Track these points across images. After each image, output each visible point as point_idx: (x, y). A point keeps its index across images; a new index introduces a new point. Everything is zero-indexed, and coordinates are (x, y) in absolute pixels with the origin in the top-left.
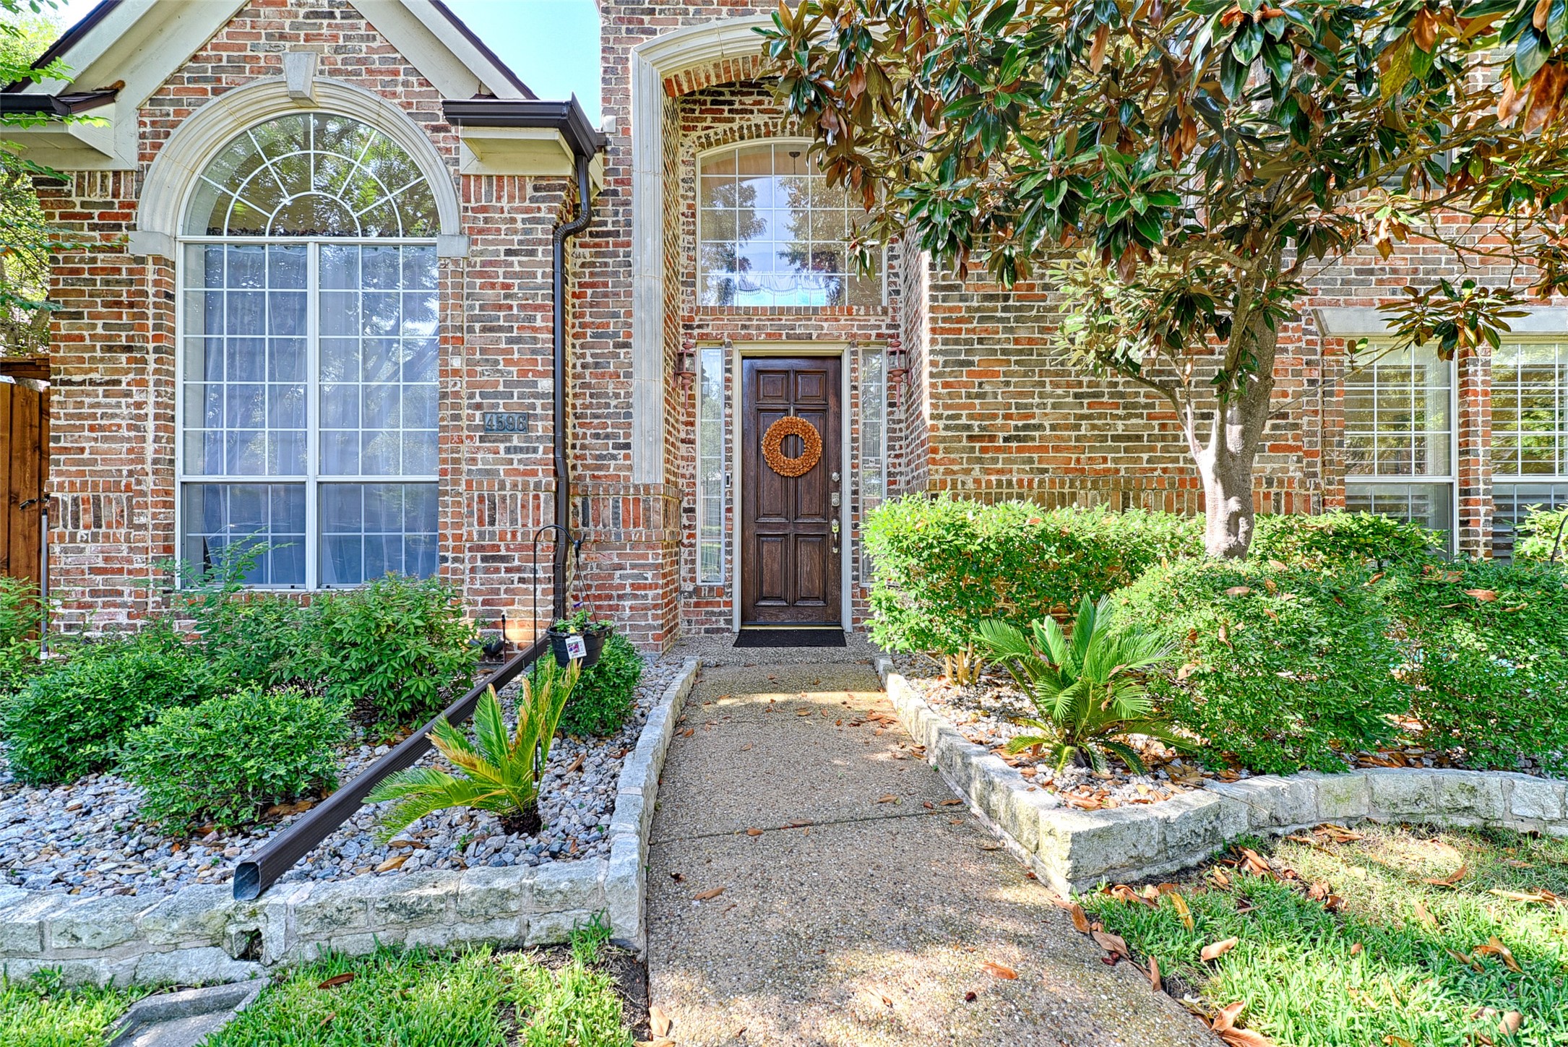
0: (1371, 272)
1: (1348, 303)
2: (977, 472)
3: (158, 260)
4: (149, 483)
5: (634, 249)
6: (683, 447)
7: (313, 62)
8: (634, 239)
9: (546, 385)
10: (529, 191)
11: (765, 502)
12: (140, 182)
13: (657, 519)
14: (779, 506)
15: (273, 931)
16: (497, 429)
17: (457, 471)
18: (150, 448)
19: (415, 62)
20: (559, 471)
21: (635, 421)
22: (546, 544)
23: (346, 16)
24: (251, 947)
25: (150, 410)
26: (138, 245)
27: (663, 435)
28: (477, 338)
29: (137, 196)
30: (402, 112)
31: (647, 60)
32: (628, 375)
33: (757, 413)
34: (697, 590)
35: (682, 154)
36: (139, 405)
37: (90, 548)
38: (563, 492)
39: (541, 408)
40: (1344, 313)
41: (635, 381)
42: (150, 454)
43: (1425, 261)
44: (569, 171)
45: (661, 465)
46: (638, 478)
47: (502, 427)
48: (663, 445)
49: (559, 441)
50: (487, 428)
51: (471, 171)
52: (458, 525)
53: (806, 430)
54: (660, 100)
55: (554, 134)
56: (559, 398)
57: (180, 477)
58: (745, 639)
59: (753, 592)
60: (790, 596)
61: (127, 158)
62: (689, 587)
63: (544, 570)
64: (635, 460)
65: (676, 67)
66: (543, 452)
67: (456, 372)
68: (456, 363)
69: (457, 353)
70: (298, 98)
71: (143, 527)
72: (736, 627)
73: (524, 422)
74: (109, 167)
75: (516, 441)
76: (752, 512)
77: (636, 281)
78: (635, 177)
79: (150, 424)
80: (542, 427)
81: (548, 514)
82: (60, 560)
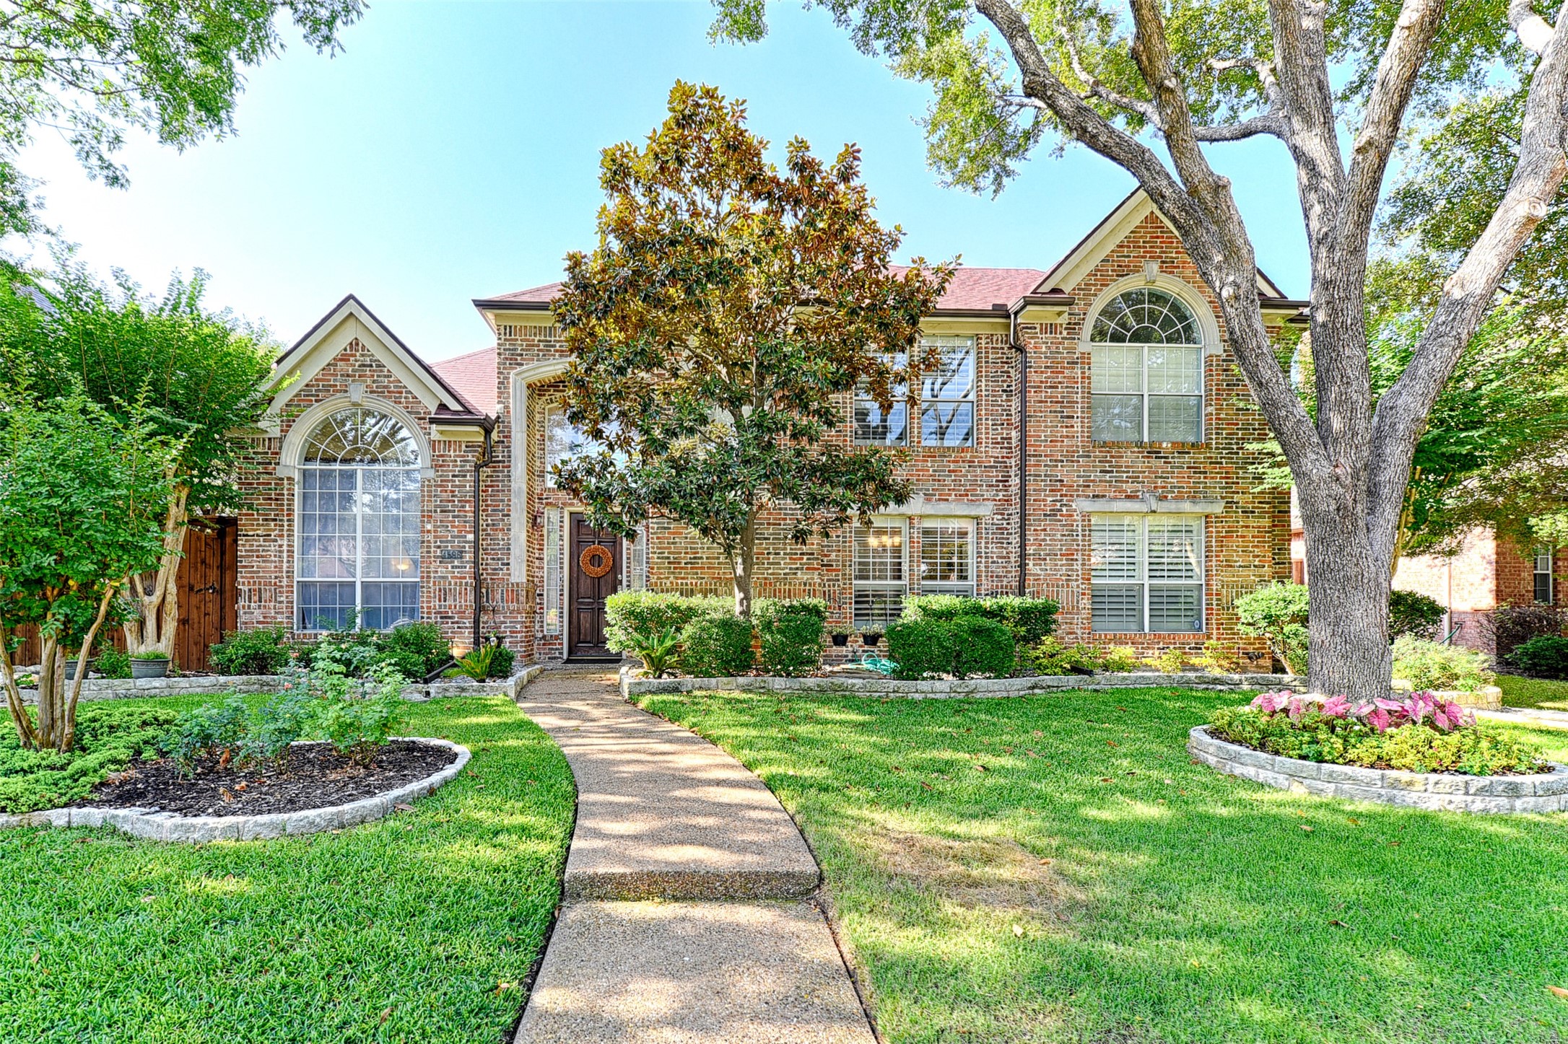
2: (672, 579)
3: (289, 479)
4: (285, 581)
5: (512, 469)
6: (537, 562)
7: (363, 388)
8: (512, 464)
9: (471, 537)
10: (463, 447)
11: (582, 591)
12: (281, 442)
13: (523, 599)
14: (589, 593)
15: (432, 691)
16: (448, 557)
17: (429, 577)
18: (284, 566)
19: (410, 388)
20: (477, 577)
21: (512, 552)
22: (469, 612)
23: (378, 366)
24: (428, 694)
25: (285, 548)
26: (281, 472)
27: (525, 558)
28: (439, 516)
29: (280, 448)
30: (404, 411)
31: (519, 378)
32: (509, 530)
33: (577, 544)
34: (544, 637)
35: (538, 409)
36: (281, 546)
37: (256, 612)
38: (477, 589)
39: (468, 547)
41: (512, 533)
42: (285, 569)
44: (482, 439)
45: (525, 573)
46: (513, 580)
47: (450, 557)
48: (525, 564)
49: (476, 563)
50: (443, 557)
51: (436, 438)
52: (429, 602)
53: (604, 553)
54: (526, 392)
55: (477, 429)
56: (478, 543)
57: (296, 579)
58: (568, 661)
59: (575, 639)
60: (595, 640)
61: (275, 432)
62: (540, 635)
63: (468, 623)
64: (512, 571)
65: (530, 380)
66: (469, 568)
67: (429, 531)
68: (429, 527)
69: (429, 522)
70: (355, 404)
71: (281, 602)
72: (565, 657)
73: (461, 554)
74: (266, 436)
75: (456, 563)
76: (575, 596)
77: (513, 484)
78: (513, 434)
79: (285, 555)
80: (469, 557)
81: (471, 597)
82: (243, 618)
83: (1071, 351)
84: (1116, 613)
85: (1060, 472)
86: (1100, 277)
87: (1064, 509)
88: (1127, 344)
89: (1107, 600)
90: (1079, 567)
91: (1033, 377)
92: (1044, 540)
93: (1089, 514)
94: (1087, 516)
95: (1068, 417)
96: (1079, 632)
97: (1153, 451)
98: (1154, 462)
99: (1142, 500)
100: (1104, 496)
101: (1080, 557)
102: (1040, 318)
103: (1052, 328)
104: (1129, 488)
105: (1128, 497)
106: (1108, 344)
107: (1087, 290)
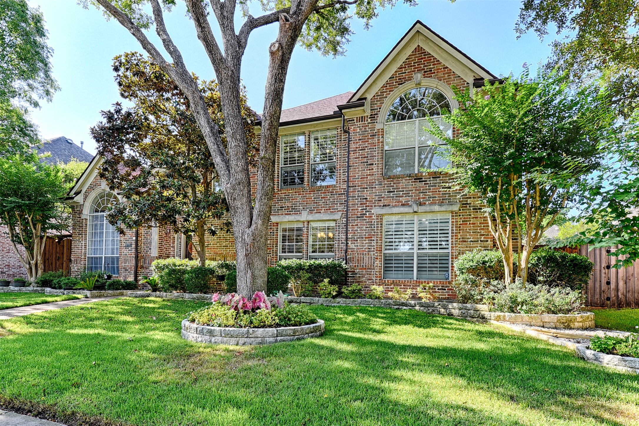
0: (283, 207)
1: (278, 215)
3: (85, 219)
4: (83, 257)
6: (171, 248)
7: (105, 184)
9: (134, 238)
12: (83, 206)
16: (127, 246)
17: (121, 254)
18: (83, 251)
20: (136, 254)
21: (152, 244)
22: (133, 268)
25: (83, 244)
26: (83, 217)
27: (158, 246)
29: (83, 208)
32: (151, 235)
37: (75, 268)
38: (137, 257)
39: (133, 243)
40: (276, 217)
43: (294, 204)
48: (157, 249)
49: (136, 249)
50: (126, 246)
52: (121, 264)
56: (137, 241)
57: (87, 256)
61: (82, 202)
63: (133, 272)
66: (133, 251)
67: (122, 237)
70: (103, 190)
71: (82, 264)
73: (131, 245)
74: (80, 204)
75: (130, 249)
79: (83, 247)
80: (134, 246)
81: (134, 262)
82: (73, 270)
83: (373, 129)
84: (398, 269)
85: (366, 194)
86: (389, 87)
87: (367, 213)
88: (407, 120)
89: (393, 262)
90: (375, 244)
91: (353, 146)
92: (357, 230)
93: (382, 215)
94: (380, 217)
95: (370, 164)
96: (374, 279)
97: (418, 178)
98: (419, 184)
99: (411, 206)
100: (389, 205)
101: (375, 239)
102: (356, 114)
103: (362, 119)
104: (403, 200)
105: (403, 205)
106: (396, 122)
107: (381, 96)
